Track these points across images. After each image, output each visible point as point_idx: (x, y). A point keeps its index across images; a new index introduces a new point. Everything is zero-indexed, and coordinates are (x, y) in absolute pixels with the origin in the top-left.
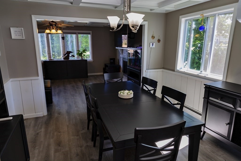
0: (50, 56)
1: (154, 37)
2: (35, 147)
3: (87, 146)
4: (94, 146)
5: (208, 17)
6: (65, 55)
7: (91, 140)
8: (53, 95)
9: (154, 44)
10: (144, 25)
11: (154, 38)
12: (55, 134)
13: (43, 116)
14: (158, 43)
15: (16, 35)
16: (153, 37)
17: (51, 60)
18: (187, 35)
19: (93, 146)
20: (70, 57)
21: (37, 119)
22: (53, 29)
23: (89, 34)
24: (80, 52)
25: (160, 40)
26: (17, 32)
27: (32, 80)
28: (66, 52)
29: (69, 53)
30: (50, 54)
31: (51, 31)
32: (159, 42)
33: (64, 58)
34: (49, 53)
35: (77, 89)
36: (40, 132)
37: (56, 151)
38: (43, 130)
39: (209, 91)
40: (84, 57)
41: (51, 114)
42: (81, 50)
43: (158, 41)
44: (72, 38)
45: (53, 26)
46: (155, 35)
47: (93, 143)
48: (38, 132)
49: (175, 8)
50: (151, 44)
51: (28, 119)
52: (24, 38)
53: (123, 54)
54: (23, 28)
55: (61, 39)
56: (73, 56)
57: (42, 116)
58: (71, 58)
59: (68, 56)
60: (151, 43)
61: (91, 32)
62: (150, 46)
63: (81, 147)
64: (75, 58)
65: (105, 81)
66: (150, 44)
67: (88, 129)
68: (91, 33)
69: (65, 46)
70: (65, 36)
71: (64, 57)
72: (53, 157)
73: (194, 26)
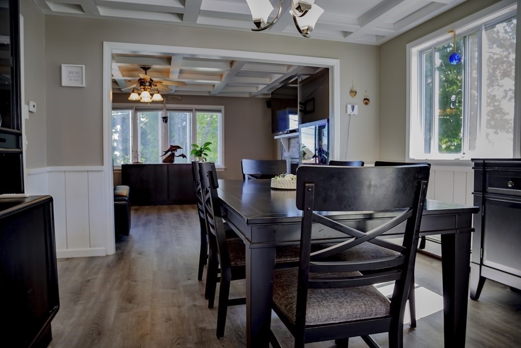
0: (135, 156)
1: (356, 92)
2: (78, 301)
3: (195, 306)
4: (211, 306)
5: (465, 37)
6: (166, 152)
7: (204, 297)
8: (131, 226)
9: (356, 107)
10: (333, 67)
11: (355, 95)
12: (126, 283)
13: (105, 255)
14: (365, 106)
15: (70, 80)
16: (353, 93)
17: (138, 162)
18: (426, 81)
19: (208, 306)
20: (175, 158)
21: (91, 259)
22: (145, 90)
23: (219, 111)
24: (198, 147)
25: (368, 100)
26: (72, 73)
27: (89, 173)
28: (169, 147)
29: (174, 148)
30: (137, 152)
31: (141, 94)
32: (366, 104)
33: (164, 160)
34: (135, 152)
35: (186, 220)
36: (93, 279)
37: (121, 310)
38: (100, 276)
39: (485, 173)
40: (205, 159)
41: (122, 253)
42: (200, 144)
43: (365, 102)
44: (182, 119)
45: (145, 86)
46: (355, 89)
47: (207, 302)
48: (89, 278)
49: (394, 30)
50: (349, 107)
51: (73, 258)
52: (84, 85)
53: (290, 149)
54: (84, 66)
55: (160, 120)
56: (184, 156)
57: (104, 257)
58: (178, 161)
59: (173, 155)
60: (349, 104)
61: (222, 108)
62: (346, 112)
63: (179, 307)
64: (186, 161)
65: (244, 175)
66: (346, 106)
67: (200, 278)
68: (223, 111)
69: (167, 135)
70: (169, 116)
71: (164, 157)
72: (113, 318)
73: (438, 61)
